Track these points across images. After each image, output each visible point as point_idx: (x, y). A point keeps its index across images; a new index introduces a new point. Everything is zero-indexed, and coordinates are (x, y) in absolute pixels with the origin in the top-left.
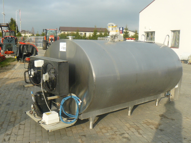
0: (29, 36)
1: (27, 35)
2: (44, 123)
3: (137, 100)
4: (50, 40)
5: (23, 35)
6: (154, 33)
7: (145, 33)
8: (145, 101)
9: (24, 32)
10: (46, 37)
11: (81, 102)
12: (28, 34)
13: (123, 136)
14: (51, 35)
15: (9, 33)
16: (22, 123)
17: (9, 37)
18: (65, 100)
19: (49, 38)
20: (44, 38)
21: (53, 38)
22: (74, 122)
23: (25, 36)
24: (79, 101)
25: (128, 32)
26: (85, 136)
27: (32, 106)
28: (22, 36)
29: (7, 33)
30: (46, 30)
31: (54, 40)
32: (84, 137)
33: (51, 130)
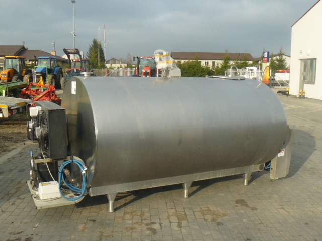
0: (117, 67)
1: (114, 65)
2: (37, 197)
3: (198, 174)
4: (143, 74)
5: (108, 66)
6: (315, 61)
7: (300, 61)
8: (215, 176)
9: (114, 61)
10: (138, 69)
11: (86, 169)
12: (119, 63)
13: (150, 227)
14: (147, 67)
15: (80, 63)
16: (21, 197)
17: (74, 70)
18: (65, 165)
19: (142, 72)
20: (135, 72)
21: (149, 71)
22: (79, 199)
23: (111, 68)
24: (83, 168)
25: (284, 60)
26: (94, 221)
27: (31, 173)
28: (106, 67)
29: (77, 63)
30: (138, 57)
31: (150, 74)
32: (92, 222)
33: (41, 208)
